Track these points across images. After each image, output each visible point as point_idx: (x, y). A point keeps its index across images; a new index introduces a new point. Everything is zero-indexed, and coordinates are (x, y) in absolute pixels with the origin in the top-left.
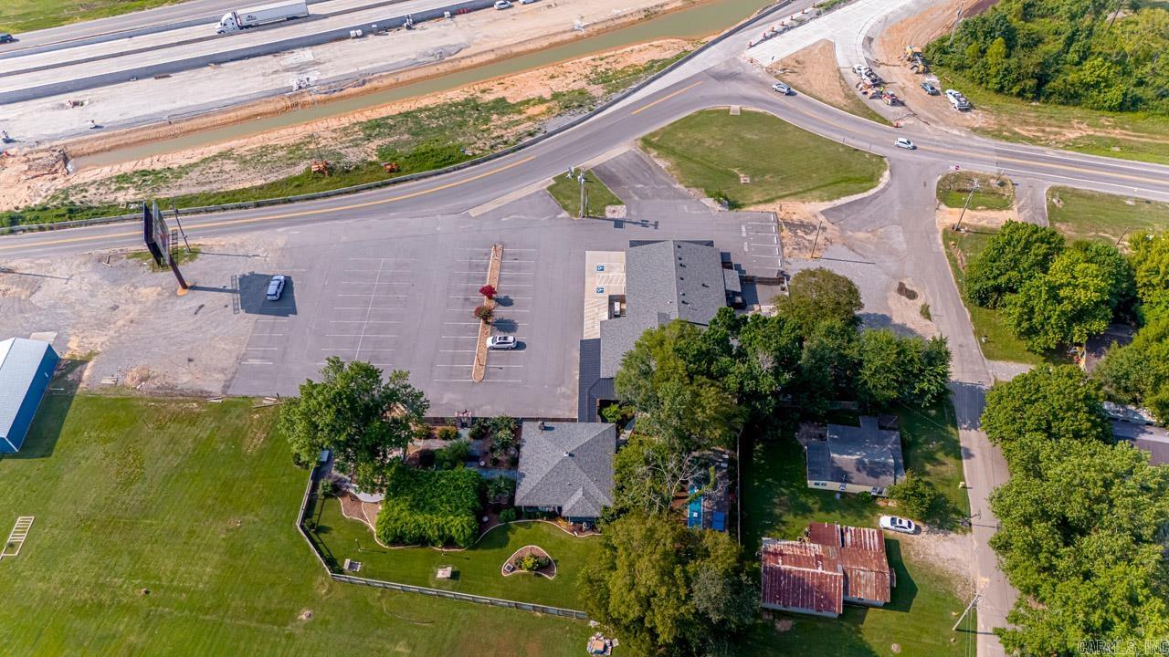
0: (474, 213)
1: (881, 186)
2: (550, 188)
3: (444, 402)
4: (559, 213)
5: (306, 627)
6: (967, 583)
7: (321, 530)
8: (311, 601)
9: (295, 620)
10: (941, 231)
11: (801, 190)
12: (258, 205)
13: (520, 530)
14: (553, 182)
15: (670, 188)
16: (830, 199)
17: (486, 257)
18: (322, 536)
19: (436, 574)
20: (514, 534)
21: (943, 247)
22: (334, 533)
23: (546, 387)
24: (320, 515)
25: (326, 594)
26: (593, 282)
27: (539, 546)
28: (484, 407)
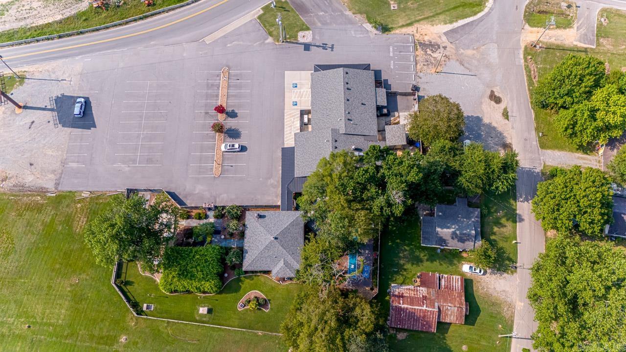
0: (208, 40)
1: (486, 10)
2: (260, 17)
3: (197, 192)
4: (266, 39)
5: (125, 346)
6: (511, 306)
7: (127, 283)
8: (125, 330)
9: (118, 342)
10: (523, 47)
11: (431, 14)
12: (60, 37)
13: (247, 281)
14: (262, 12)
15: (343, 14)
16: (451, 22)
17: (218, 78)
18: (128, 287)
19: (198, 310)
20: (243, 284)
21: (523, 61)
22: (136, 285)
23: (261, 179)
24: (126, 273)
25: (135, 325)
26: (290, 96)
27: (259, 290)
28: (222, 196)
